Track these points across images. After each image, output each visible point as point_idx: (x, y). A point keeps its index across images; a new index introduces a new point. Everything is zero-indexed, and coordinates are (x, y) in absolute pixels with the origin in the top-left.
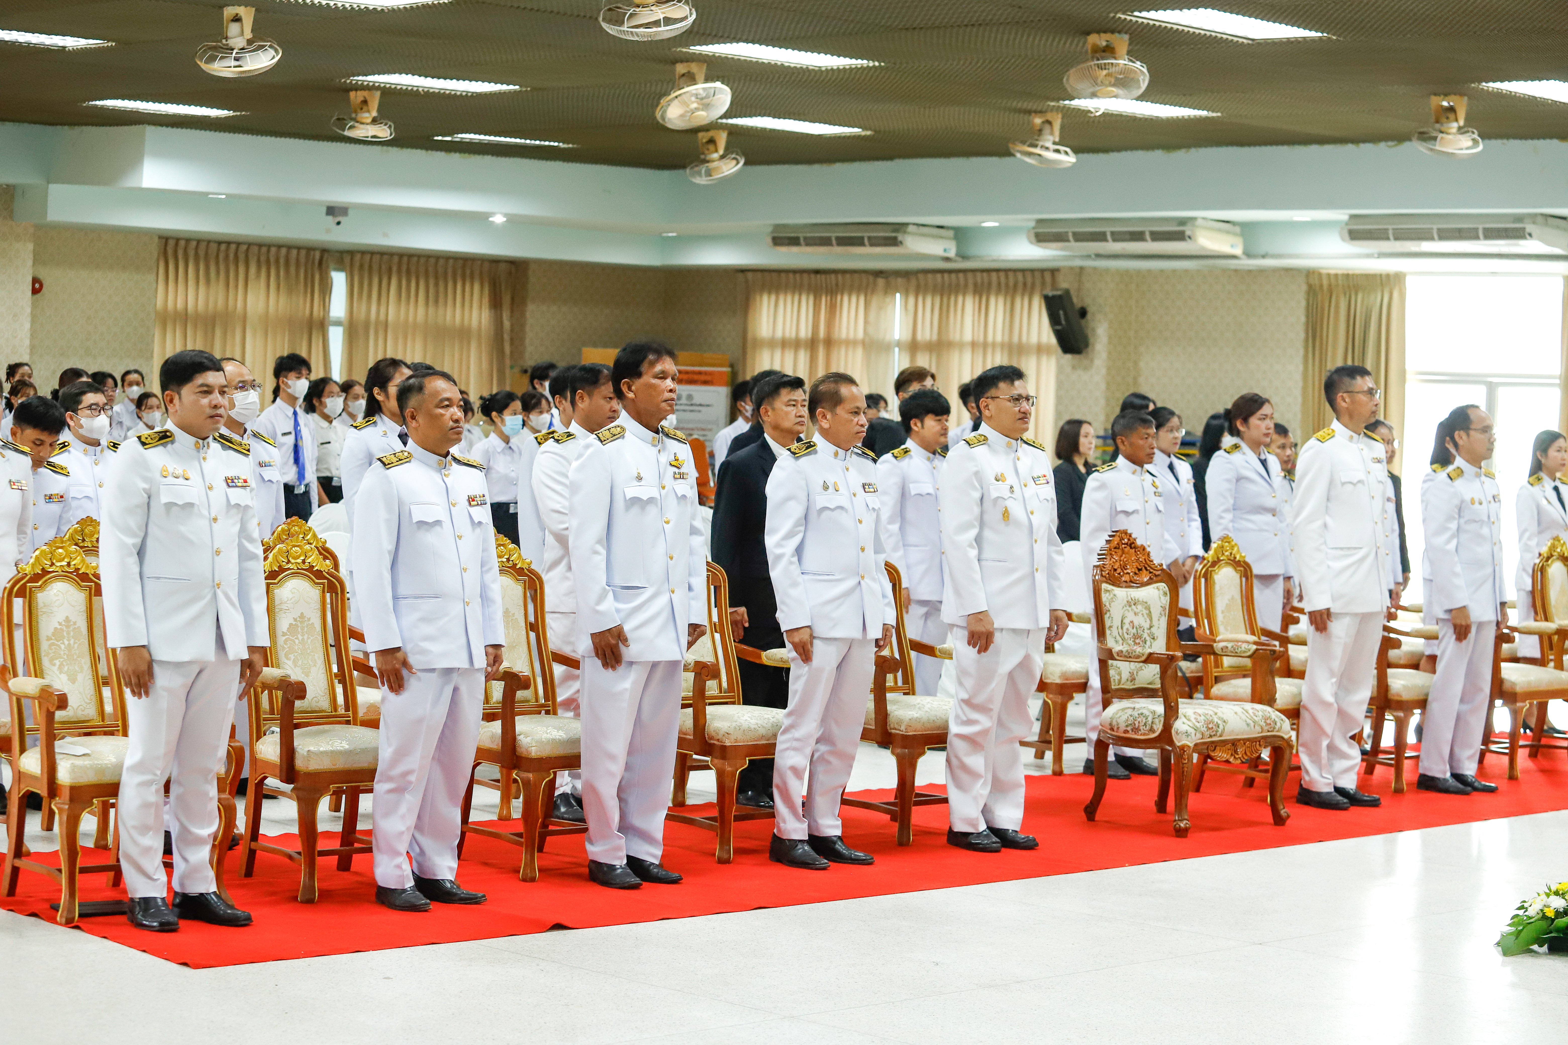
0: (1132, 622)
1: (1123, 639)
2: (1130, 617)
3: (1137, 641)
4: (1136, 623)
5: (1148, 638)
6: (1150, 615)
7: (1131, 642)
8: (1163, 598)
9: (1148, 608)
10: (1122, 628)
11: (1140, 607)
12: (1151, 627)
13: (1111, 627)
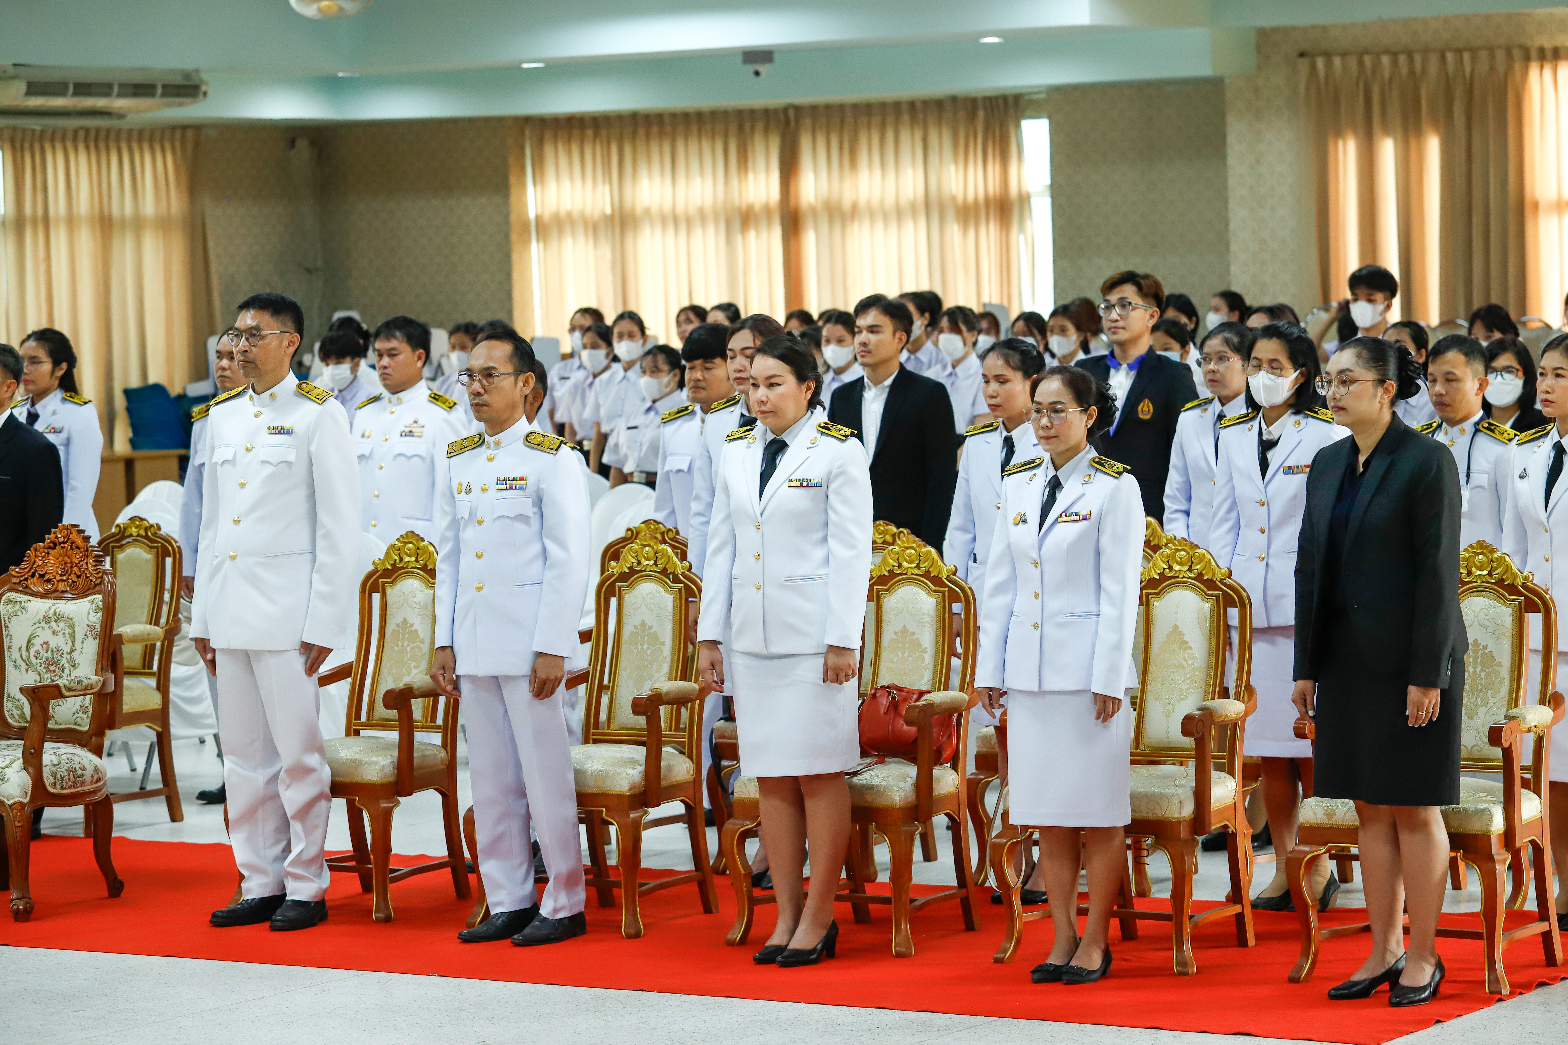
0: (46, 643)
1: (29, 664)
2: (45, 635)
3: (52, 668)
4: (53, 645)
5: (66, 665)
6: (73, 636)
7: (42, 669)
8: (92, 614)
9: (72, 627)
10: (28, 650)
11: (62, 624)
12: (72, 651)
13: (9, 648)
